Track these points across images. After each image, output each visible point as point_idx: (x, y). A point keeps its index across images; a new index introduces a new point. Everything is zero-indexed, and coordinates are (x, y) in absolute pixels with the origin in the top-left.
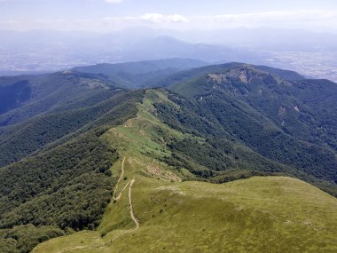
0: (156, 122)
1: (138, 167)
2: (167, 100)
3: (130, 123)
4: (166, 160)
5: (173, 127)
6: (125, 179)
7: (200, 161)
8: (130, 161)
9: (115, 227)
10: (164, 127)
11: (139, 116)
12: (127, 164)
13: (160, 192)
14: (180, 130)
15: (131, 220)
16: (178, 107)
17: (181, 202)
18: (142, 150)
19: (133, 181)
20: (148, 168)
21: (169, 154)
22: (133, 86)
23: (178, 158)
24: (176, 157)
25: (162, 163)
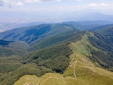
0: (88, 43)
1: (79, 57)
2: (93, 36)
3: (78, 42)
4: (89, 57)
5: (94, 46)
6: (74, 61)
7: (104, 61)
8: (76, 55)
9: (68, 75)
10: (91, 45)
11: (82, 40)
12: (75, 56)
13: (85, 68)
14: (97, 47)
15: (74, 75)
16: (98, 39)
17: (93, 74)
18: (81, 52)
19: (76, 62)
20: (82, 59)
21: (91, 55)
22: (81, 30)
23: (94, 58)
24: (94, 57)
25: (88, 58)
